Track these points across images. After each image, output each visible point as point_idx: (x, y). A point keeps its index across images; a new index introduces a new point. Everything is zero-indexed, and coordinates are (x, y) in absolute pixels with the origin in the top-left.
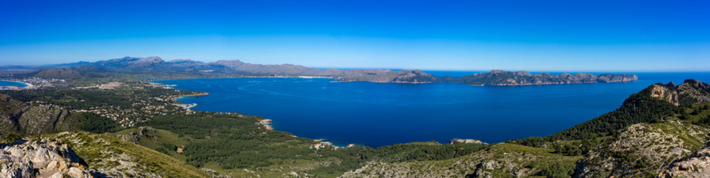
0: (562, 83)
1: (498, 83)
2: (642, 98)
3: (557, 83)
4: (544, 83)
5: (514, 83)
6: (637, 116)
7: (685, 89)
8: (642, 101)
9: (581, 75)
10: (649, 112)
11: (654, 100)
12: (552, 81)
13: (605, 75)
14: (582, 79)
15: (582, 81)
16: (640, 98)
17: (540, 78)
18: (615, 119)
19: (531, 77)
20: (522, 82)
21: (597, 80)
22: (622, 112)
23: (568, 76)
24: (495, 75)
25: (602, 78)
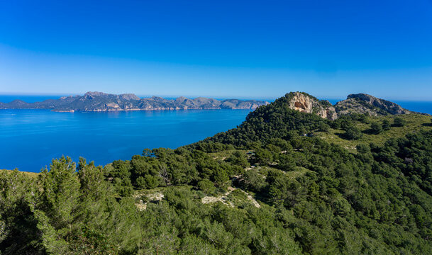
0: (177, 108)
1: (95, 107)
2: (275, 111)
3: (172, 109)
4: (156, 109)
5: (116, 108)
6: (267, 134)
7: (350, 107)
8: (274, 114)
9: (201, 100)
10: (286, 130)
11: (294, 113)
12: (165, 107)
13: (231, 101)
14: (202, 104)
15: (203, 106)
16: (271, 110)
17: (150, 102)
18: (232, 138)
19: (140, 102)
20: (127, 107)
21: (221, 106)
22: (244, 129)
23: (186, 100)
24: (91, 98)
25: (227, 104)
